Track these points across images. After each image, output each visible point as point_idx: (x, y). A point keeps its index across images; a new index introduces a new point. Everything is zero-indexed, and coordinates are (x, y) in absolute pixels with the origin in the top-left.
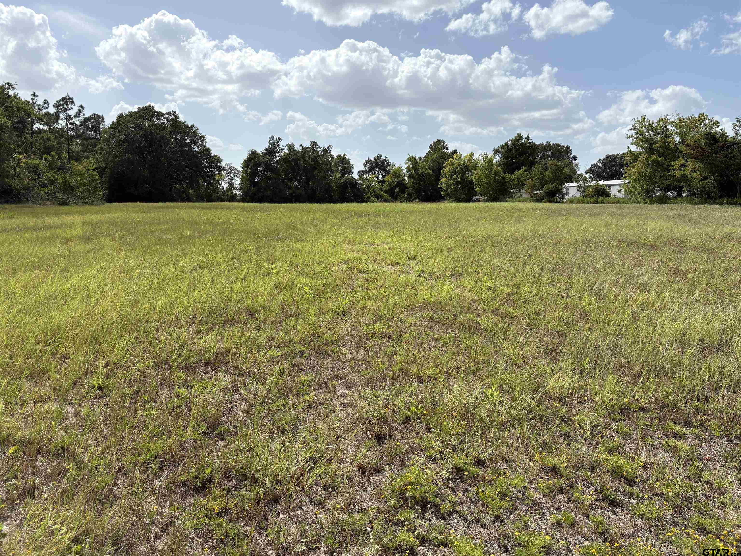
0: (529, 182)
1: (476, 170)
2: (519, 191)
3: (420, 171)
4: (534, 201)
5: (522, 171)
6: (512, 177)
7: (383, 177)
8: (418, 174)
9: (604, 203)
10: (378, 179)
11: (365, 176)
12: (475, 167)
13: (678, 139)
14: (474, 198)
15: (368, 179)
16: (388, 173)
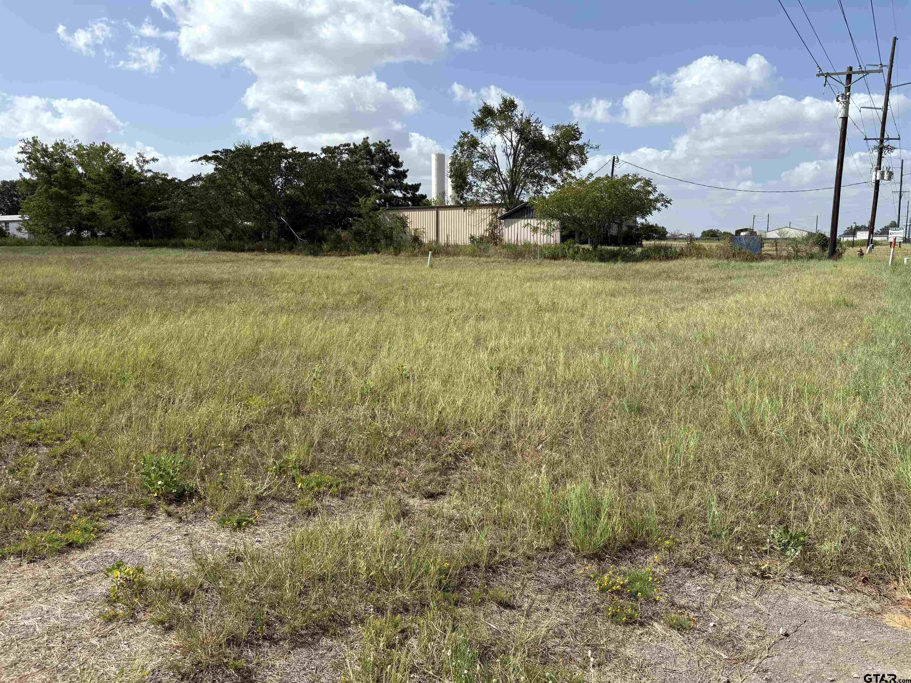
13: (80, 170)
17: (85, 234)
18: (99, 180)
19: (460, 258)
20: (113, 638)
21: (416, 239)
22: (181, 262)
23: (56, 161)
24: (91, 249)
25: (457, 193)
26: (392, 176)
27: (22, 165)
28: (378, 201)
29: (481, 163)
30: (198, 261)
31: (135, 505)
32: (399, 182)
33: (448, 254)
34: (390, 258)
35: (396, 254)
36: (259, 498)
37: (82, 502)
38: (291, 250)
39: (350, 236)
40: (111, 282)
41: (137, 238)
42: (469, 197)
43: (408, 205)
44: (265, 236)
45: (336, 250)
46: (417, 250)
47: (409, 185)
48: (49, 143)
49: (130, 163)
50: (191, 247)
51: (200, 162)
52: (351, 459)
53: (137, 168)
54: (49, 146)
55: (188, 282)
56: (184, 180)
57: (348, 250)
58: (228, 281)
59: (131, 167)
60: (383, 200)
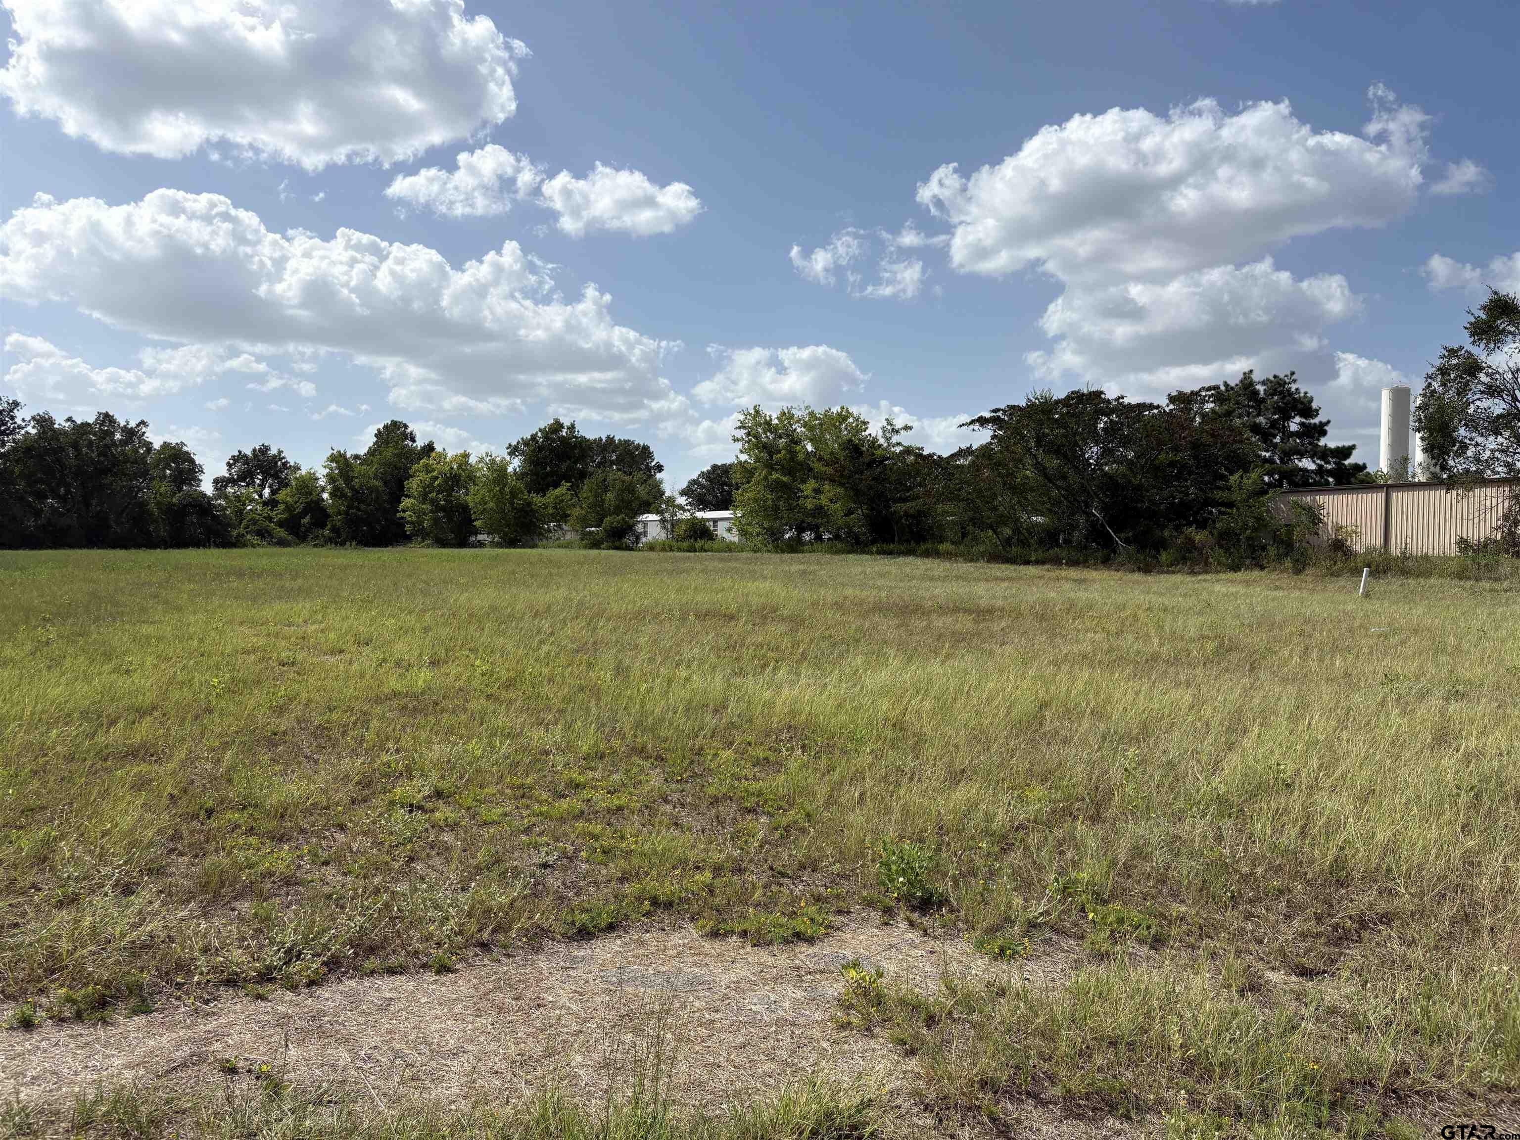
0: (577, 512)
1: (475, 485)
2: (559, 526)
3: (356, 483)
4: (585, 547)
5: (563, 489)
6: (543, 501)
7: (273, 492)
8: (352, 488)
9: (705, 551)
10: (261, 496)
11: (230, 490)
12: (472, 478)
13: (810, 448)
14: (473, 539)
15: (238, 497)
16: (284, 484)
17: (807, 536)
18: (833, 461)
19: (1432, 581)
20: (846, 1047)
21: (1339, 546)
22: (932, 579)
23: (780, 437)
24: (814, 557)
25: (1433, 458)
26: (1296, 434)
27: (739, 445)
28: (1266, 478)
29: (1486, 403)
30: (958, 578)
31: (870, 904)
32: (1310, 443)
33: (1405, 572)
34: (1285, 579)
35: (1298, 572)
36: (1032, 925)
37: (807, 888)
38: (1106, 562)
39: (1211, 541)
40: (838, 606)
41: (873, 542)
42: (1457, 464)
43: (1328, 483)
44: (1065, 540)
45: (1184, 563)
46: (1339, 565)
47: (1330, 449)
48: (772, 413)
49: (873, 435)
50: (949, 556)
51: (971, 427)
52: (1175, 895)
53: (882, 441)
54: (774, 416)
55: (943, 610)
56: (945, 454)
57: (1206, 564)
58: (1002, 609)
59: (875, 440)
60: (1276, 476)
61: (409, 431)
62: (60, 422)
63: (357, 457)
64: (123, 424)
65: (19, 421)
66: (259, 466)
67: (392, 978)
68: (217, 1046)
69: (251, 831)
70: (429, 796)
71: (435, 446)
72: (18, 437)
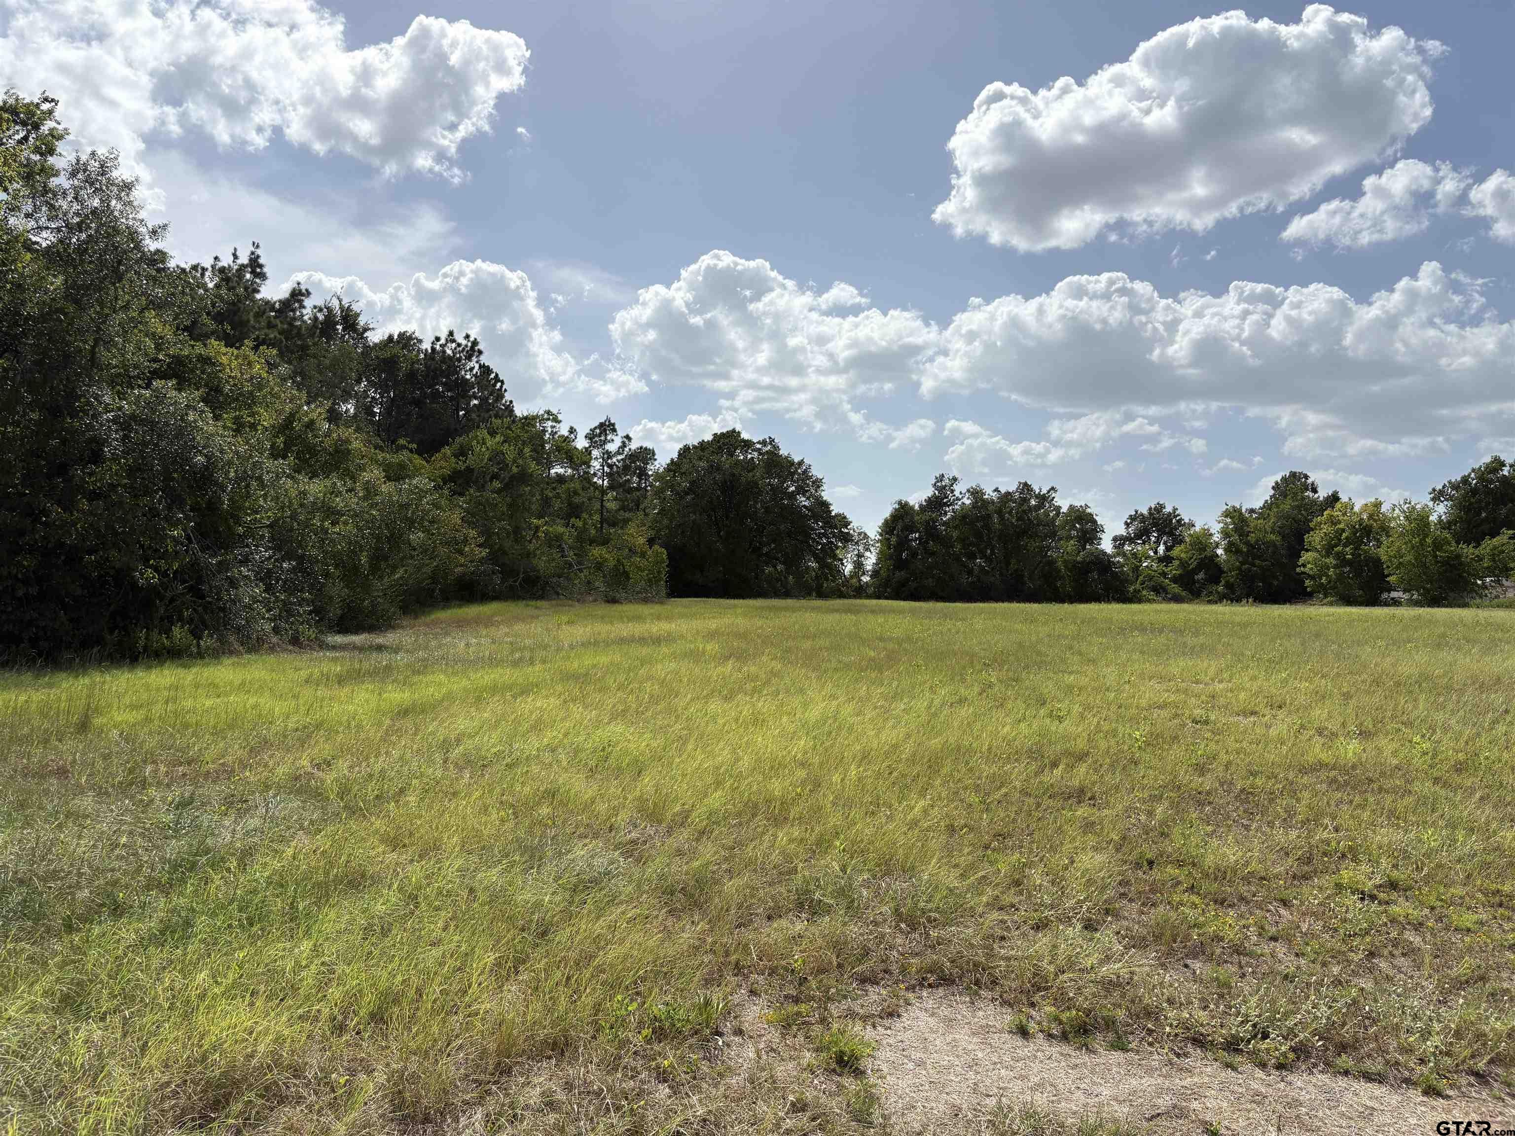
1: (1389, 536)
3: (1252, 538)
5: (1503, 539)
6: (1477, 552)
7: (1168, 549)
8: (1248, 543)
10: (1156, 552)
11: (1127, 548)
12: (1385, 530)
14: (1385, 595)
15: (1135, 554)
16: (1178, 541)
61: (1309, 481)
62: (989, 493)
63: (1252, 511)
64: (1037, 491)
65: (957, 493)
66: (1155, 525)
67: (1369, 1085)
68: (1195, 1105)
69: (1191, 889)
70: (1381, 886)
71: (1340, 495)
72: (957, 507)
